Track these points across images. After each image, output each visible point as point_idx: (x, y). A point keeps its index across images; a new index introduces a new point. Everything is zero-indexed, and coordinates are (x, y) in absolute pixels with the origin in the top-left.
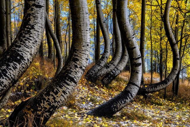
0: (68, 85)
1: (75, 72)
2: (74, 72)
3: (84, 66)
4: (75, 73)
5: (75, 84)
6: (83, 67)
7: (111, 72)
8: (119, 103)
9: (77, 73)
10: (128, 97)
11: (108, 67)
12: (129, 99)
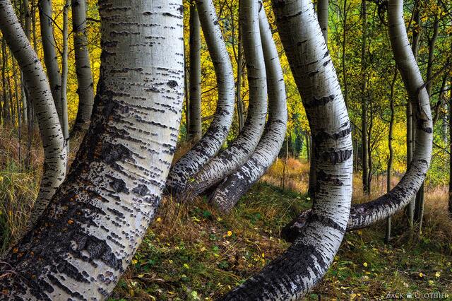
0: (80, 277)
1: (115, 212)
2: (108, 213)
3: (154, 183)
4: (113, 217)
5: (112, 270)
6: (149, 187)
7: (238, 174)
8: (282, 293)
9: (121, 215)
10: (309, 269)
11: (230, 157)
12: (312, 273)
